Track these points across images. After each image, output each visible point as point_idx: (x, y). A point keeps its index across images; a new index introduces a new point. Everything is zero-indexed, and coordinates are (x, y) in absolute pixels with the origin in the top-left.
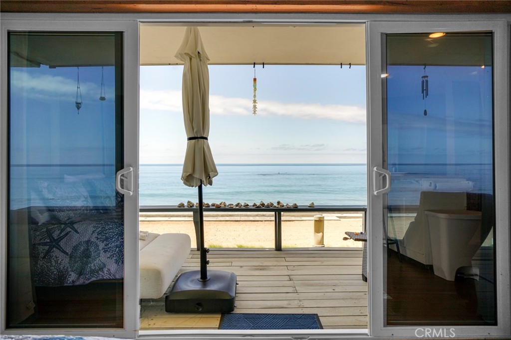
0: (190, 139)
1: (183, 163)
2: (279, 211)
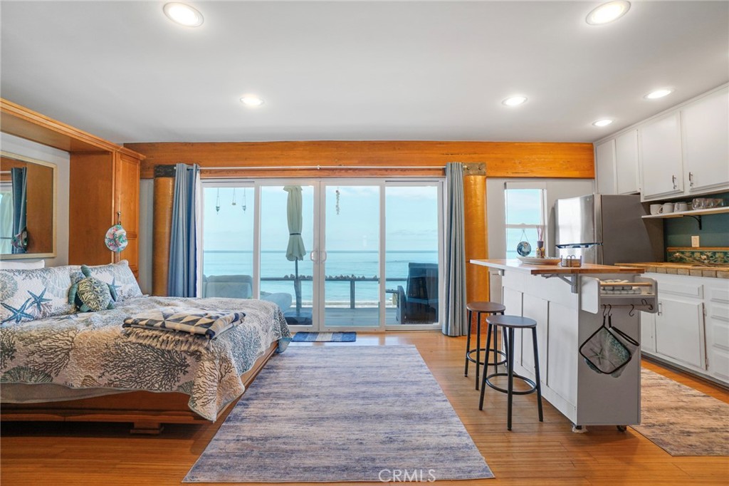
0: (291, 234)
1: (286, 250)
2: (353, 280)
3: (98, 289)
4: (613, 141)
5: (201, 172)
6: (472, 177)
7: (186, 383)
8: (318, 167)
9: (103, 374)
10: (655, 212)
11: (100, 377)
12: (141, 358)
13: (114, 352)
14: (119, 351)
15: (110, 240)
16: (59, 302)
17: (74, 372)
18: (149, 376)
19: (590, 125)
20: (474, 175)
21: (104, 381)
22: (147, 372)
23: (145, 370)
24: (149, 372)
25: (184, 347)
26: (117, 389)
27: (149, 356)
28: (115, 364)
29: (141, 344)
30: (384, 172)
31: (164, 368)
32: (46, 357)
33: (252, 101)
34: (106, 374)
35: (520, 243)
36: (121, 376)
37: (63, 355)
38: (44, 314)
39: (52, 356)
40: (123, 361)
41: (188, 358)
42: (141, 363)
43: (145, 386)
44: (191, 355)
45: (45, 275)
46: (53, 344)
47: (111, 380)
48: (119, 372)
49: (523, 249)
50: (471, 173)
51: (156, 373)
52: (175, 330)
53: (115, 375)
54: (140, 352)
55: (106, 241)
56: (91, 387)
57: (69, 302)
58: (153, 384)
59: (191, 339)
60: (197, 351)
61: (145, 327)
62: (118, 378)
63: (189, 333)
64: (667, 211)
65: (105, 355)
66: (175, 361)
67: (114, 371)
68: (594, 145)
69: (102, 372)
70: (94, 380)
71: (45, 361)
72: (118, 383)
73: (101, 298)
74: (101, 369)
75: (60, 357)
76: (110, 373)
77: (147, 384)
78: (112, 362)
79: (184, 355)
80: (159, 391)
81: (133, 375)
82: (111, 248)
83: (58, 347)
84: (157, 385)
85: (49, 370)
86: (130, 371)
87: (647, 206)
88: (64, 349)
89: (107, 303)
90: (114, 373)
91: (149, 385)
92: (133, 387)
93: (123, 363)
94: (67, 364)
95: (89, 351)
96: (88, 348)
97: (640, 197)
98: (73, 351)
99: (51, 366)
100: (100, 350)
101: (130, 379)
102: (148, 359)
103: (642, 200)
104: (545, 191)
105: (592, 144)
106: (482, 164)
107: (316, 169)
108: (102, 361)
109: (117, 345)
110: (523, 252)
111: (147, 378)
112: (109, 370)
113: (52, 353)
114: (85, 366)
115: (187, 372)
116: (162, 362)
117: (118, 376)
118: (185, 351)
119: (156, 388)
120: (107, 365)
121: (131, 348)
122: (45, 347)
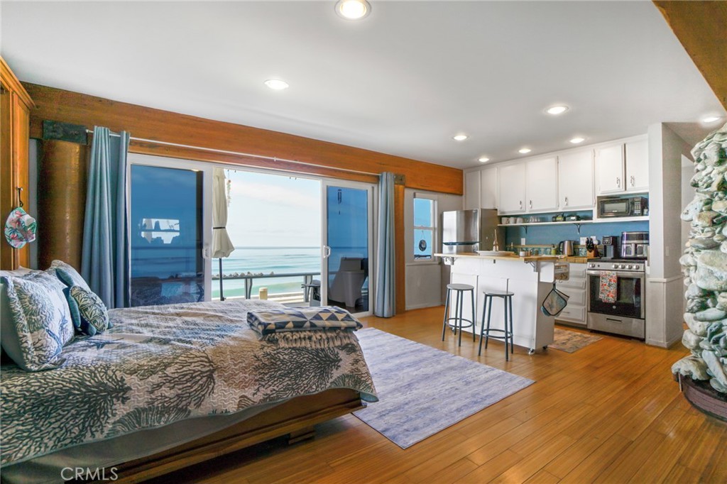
4: (479, 172)
7: (338, 377)
9: (258, 390)
10: (505, 223)
11: (254, 394)
12: (297, 362)
13: (267, 363)
14: (273, 361)
17: (225, 396)
18: (306, 379)
19: (476, 160)
21: (260, 396)
22: (304, 376)
23: (302, 374)
24: (307, 375)
25: (338, 343)
26: (273, 402)
27: (304, 359)
28: (271, 375)
29: (294, 348)
31: (321, 367)
32: (181, 386)
34: (261, 389)
36: (278, 387)
37: (205, 379)
39: (188, 384)
40: (279, 370)
41: (340, 352)
42: (297, 368)
43: (302, 391)
44: (342, 350)
46: (185, 369)
47: (267, 394)
48: (276, 383)
51: (313, 374)
52: (324, 328)
53: (271, 387)
54: (295, 357)
56: (246, 407)
58: (311, 387)
59: (342, 334)
60: (348, 344)
61: (293, 330)
62: (274, 390)
63: (339, 328)
64: (511, 223)
65: (257, 368)
66: (330, 357)
67: (270, 383)
68: (464, 172)
69: (256, 387)
70: (248, 399)
71: (180, 392)
72: (275, 395)
74: (255, 385)
75: (200, 382)
76: (266, 386)
77: (305, 387)
78: (266, 374)
79: (336, 350)
80: (317, 392)
81: (289, 383)
83: (195, 372)
84: (314, 387)
85: (184, 403)
86: (287, 379)
87: (500, 218)
88: (202, 372)
90: (270, 385)
91: (306, 389)
92: (289, 395)
93: (279, 372)
94: (213, 389)
95: (237, 367)
96: (235, 365)
97: (497, 213)
98: (216, 372)
99: (189, 396)
100: (250, 365)
101: (286, 389)
102: (304, 362)
103: (499, 214)
104: (436, 202)
105: (462, 171)
108: (256, 375)
109: (268, 355)
111: (305, 382)
112: (263, 383)
113: (187, 381)
114: (238, 386)
115: (340, 366)
116: (318, 361)
117: (275, 388)
118: (338, 347)
119: (315, 390)
120: (262, 378)
121: (285, 354)
122: (176, 375)
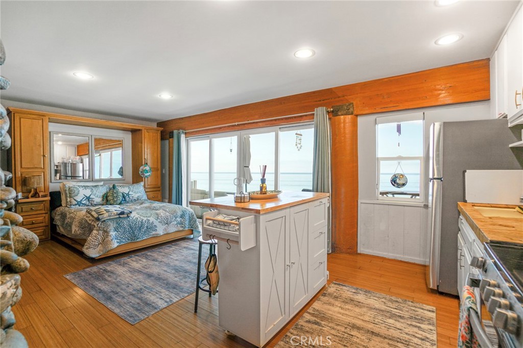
3: (115, 195)
5: (186, 133)
6: (342, 117)
8: (236, 124)
9: (79, 230)
12: (85, 225)
13: (81, 221)
15: (142, 172)
16: (98, 200)
20: (342, 115)
22: (86, 231)
25: (93, 223)
26: (81, 236)
30: (274, 122)
32: (71, 220)
33: (166, 96)
35: (395, 175)
38: (91, 204)
42: (85, 228)
45: (94, 189)
46: (72, 215)
49: (398, 181)
50: (340, 114)
51: (88, 232)
55: (140, 172)
56: (76, 234)
57: (103, 200)
59: (95, 220)
63: (94, 217)
68: (490, 61)
70: (76, 231)
73: (115, 199)
82: (142, 176)
86: (83, 230)
88: (73, 218)
89: (119, 202)
92: (84, 237)
93: (82, 227)
96: (77, 219)
105: (488, 60)
106: (349, 105)
107: (235, 125)
108: (79, 224)
110: (397, 184)
111: (86, 234)
114: (75, 226)
116: (89, 228)
117: (81, 232)
118: (93, 225)
120: (79, 226)
121: (84, 220)
